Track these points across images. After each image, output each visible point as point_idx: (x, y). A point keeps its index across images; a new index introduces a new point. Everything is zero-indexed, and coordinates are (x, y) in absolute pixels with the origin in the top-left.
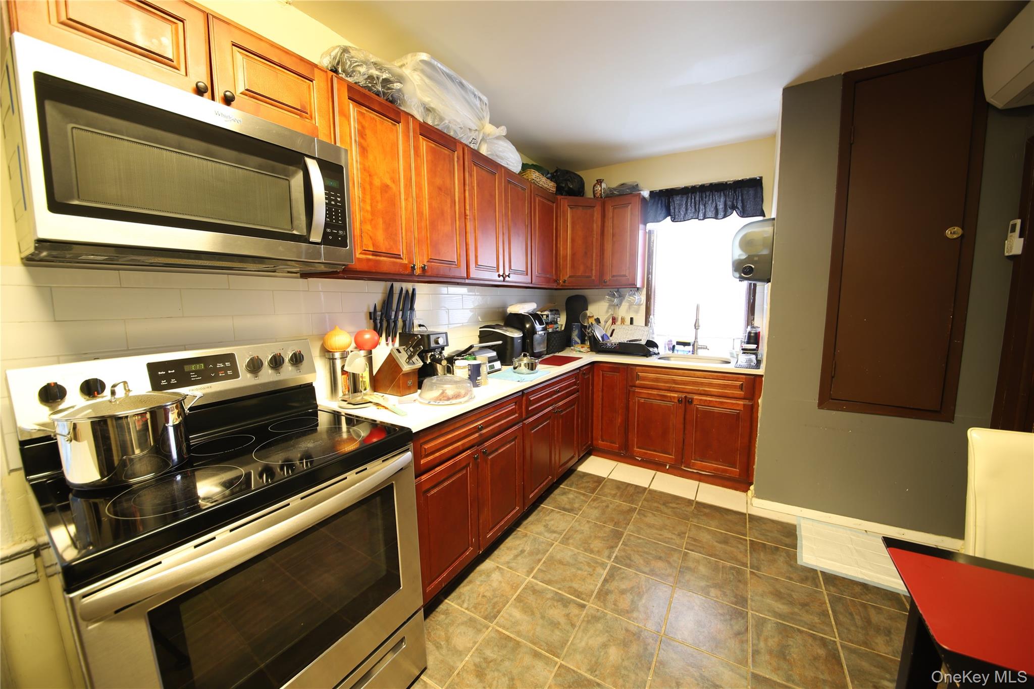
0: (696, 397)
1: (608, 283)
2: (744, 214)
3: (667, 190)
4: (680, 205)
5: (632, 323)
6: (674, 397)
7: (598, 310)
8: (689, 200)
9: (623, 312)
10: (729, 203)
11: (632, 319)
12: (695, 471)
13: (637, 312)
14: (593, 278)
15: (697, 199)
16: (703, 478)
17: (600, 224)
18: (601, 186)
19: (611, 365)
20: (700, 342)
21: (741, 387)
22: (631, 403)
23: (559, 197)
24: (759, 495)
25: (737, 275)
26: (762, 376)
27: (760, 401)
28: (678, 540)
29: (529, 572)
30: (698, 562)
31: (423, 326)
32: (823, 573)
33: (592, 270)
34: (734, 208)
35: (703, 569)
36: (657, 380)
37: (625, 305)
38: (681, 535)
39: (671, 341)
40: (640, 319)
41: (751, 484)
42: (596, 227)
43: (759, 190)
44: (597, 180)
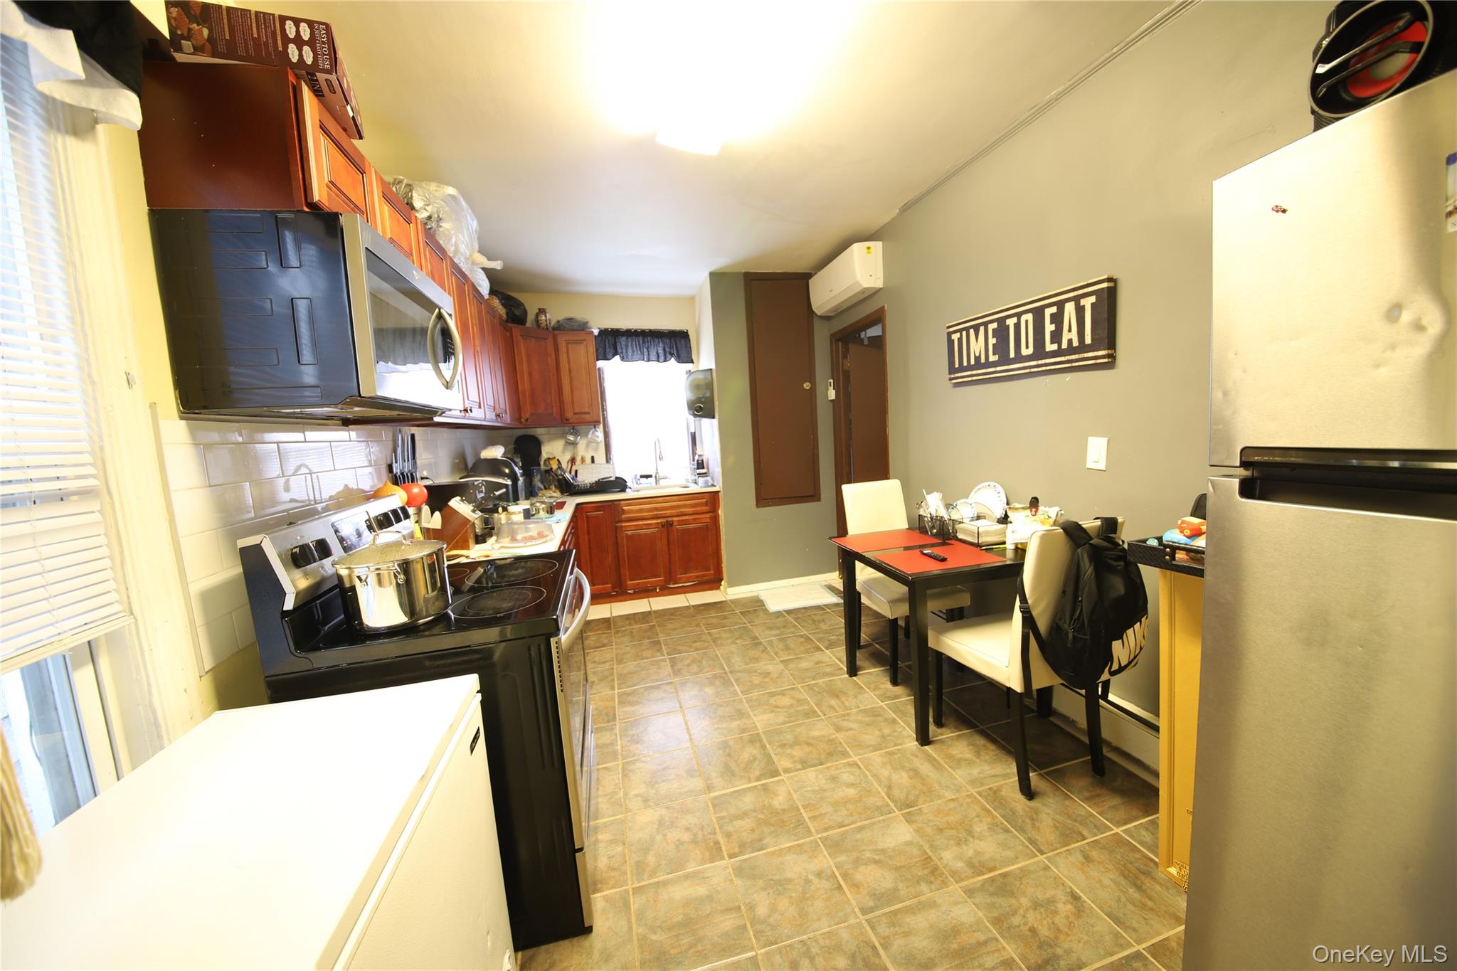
0: (675, 519)
1: (570, 421)
2: (680, 360)
3: (612, 330)
4: (627, 346)
5: (593, 461)
6: (658, 523)
7: (554, 450)
8: (634, 343)
9: (582, 449)
10: (667, 350)
11: (593, 458)
12: (680, 585)
13: (596, 449)
14: (555, 415)
15: (641, 342)
16: (686, 589)
17: (554, 357)
18: (546, 316)
19: (594, 505)
20: (661, 474)
21: (706, 504)
22: (619, 539)
23: (510, 325)
24: (731, 585)
25: (691, 412)
26: (718, 492)
27: (720, 512)
28: (698, 629)
30: (719, 633)
31: (426, 478)
32: (785, 611)
33: (552, 407)
34: (672, 355)
35: (724, 635)
36: (641, 511)
37: (582, 443)
38: (698, 625)
39: (636, 475)
40: (600, 457)
41: (721, 580)
42: (551, 360)
43: (688, 341)
44: (539, 309)
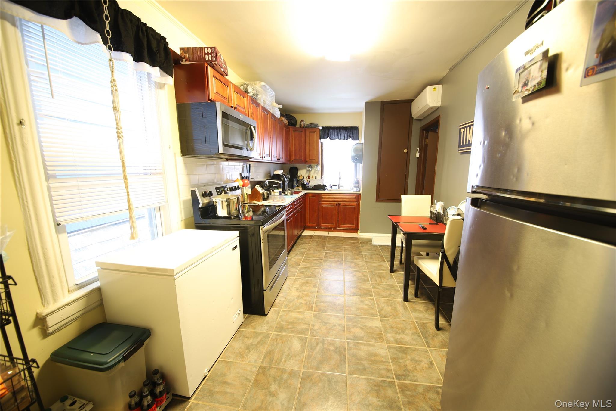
0: (342, 203)
1: (308, 162)
2: (353, 139)
3: (328, 127)
4: (332, 133)
5: (316, 178)
6: (335, 204)
7: (302, 173)
8: (335, 132)
9: (312, 174)
10: (348, 135)
11: (316, 176)
12: (342, 229)
13: (317, 174)
14: (302, 160)
15: (338, 132)
16: (344, 231)
17: (304, 138)
18: (303, 123)
19: (312, 194)
20: (341, 185)
21: (355, 198)
22: (320, 208)
23: (289, 127)
24: (361, 232)
25: (353, 161)
26: (361, 194)
27: (360, 202)
28: (341, 245)
29: (303, 257)
30: (348, 248)
31: (253, 179)
32: (379, 245)
33: (302, 157)
34: (350, 137)
35: (350, 249)
36: (329, 198)
37: (313, 171)
38: (342, 244)
39: (331, 185)
40: (319, 177)
41: (358, 229)
42: (303, 139)
43: (357, 131)
44: (302, 120)
